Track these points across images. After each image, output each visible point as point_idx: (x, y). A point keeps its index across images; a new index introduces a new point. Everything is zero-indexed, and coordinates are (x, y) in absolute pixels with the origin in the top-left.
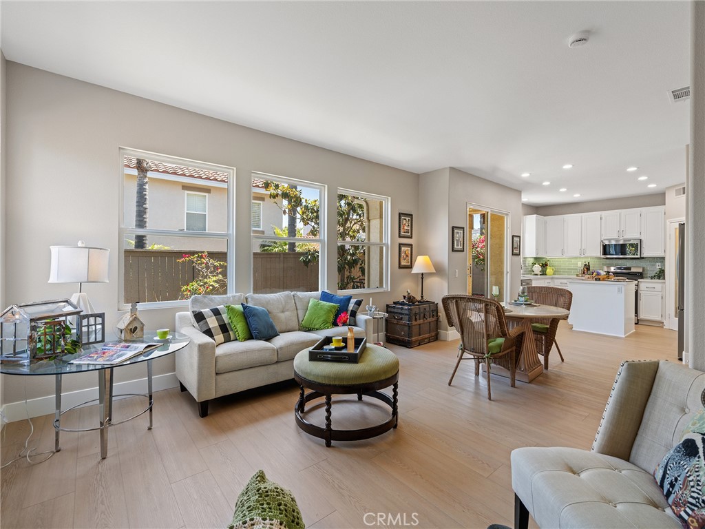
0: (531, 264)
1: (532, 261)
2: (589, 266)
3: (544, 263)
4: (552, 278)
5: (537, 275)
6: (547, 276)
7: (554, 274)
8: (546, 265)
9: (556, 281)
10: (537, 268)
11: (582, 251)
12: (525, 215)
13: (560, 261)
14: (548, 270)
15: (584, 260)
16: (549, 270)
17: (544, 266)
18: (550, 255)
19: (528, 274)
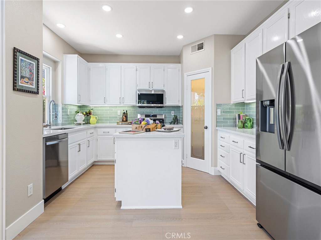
0: (74, 113)
1: (76, 109)
2: (127, 114)
3: (88, 111)
4: (95, 127)
5: (80, 124)
6: (91, 125)
7: (97, 123)
8: (90, 113)
9: (99, 130)
10: (80, 117)
11: (122, 99)
12: (65, 54)
13: (103, 110)
14: (91, 119)
15: (122, 109)
16: (93, 119)
17: (88, 114)
18: (94, 104)
19: (71, 124)
